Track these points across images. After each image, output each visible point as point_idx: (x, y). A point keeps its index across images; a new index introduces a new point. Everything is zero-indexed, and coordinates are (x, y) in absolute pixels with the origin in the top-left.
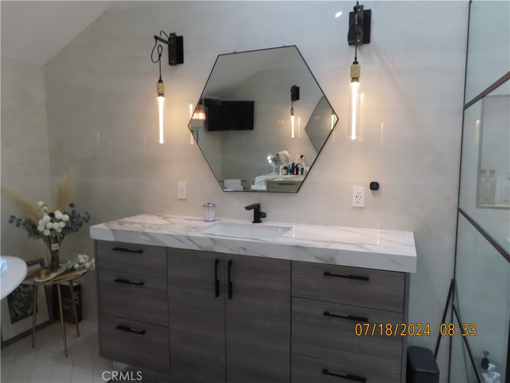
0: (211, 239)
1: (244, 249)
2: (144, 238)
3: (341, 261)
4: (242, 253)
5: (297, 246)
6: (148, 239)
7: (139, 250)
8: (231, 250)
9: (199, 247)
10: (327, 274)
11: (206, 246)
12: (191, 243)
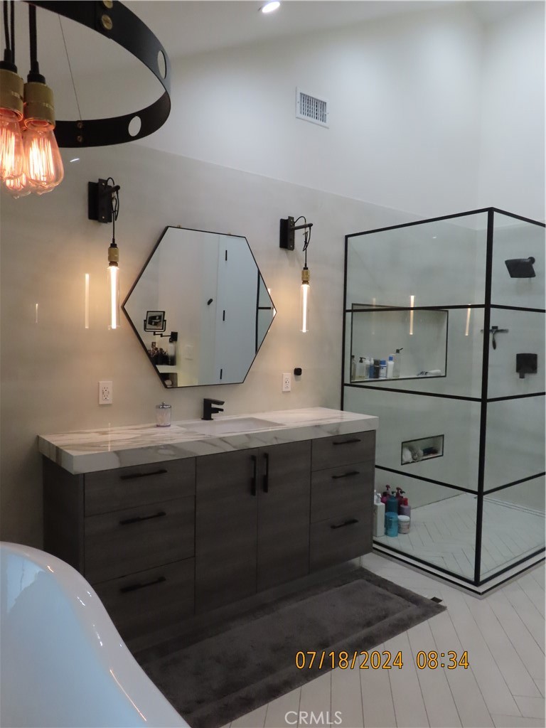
0: (246, 435)
1: (276, 438)
2: (167, 452)
3: (343, 432)
4: (275, 442)
5: (316, 426)
6: (172, 453)
7: (158, 470)
8: (265, 442)
9: (234, 447)
10: (335, 444)
11: (241, 444)
12: (225, 444)
